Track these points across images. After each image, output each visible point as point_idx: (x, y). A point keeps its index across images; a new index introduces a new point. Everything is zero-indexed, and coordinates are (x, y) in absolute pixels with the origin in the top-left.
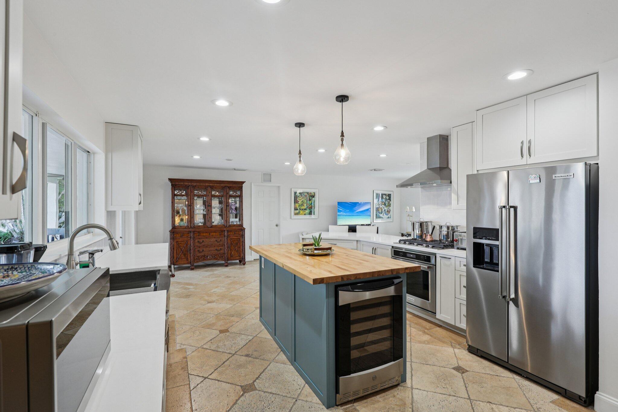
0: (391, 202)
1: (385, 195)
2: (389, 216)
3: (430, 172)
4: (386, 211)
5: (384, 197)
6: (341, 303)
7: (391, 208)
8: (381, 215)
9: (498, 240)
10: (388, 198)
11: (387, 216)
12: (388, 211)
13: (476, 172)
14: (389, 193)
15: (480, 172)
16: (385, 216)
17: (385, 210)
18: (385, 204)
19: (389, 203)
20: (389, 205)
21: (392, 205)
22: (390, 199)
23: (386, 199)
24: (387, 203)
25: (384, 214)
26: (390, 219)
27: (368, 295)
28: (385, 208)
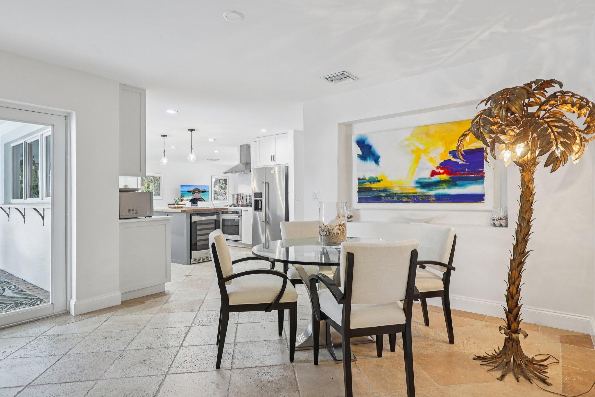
0: (227, 186)
1: (222, 179)
2: (225, 197)
3: (242, 165)
4: (223, 193)
5: (221, 181)
6: (193, 221)
7: (227, 191)
8: (218, 197)
9: (262, 198)
10: (224, 182)
11: (224, 198)
12: (224, 193)
13: (257, 167)
14: (225, 178)
15: (259, 167)
16: (222, 198)
17: (221, 193)
18: (222, 188)
19: (225, 186)
20: (225, 189)
21: (227, 188)
22: (226, 183)
23: (222, 183)
24: (223, 186)
25: (221, 196)
26: (225, 200)
27: (203, 218)
28: (222, 191)
